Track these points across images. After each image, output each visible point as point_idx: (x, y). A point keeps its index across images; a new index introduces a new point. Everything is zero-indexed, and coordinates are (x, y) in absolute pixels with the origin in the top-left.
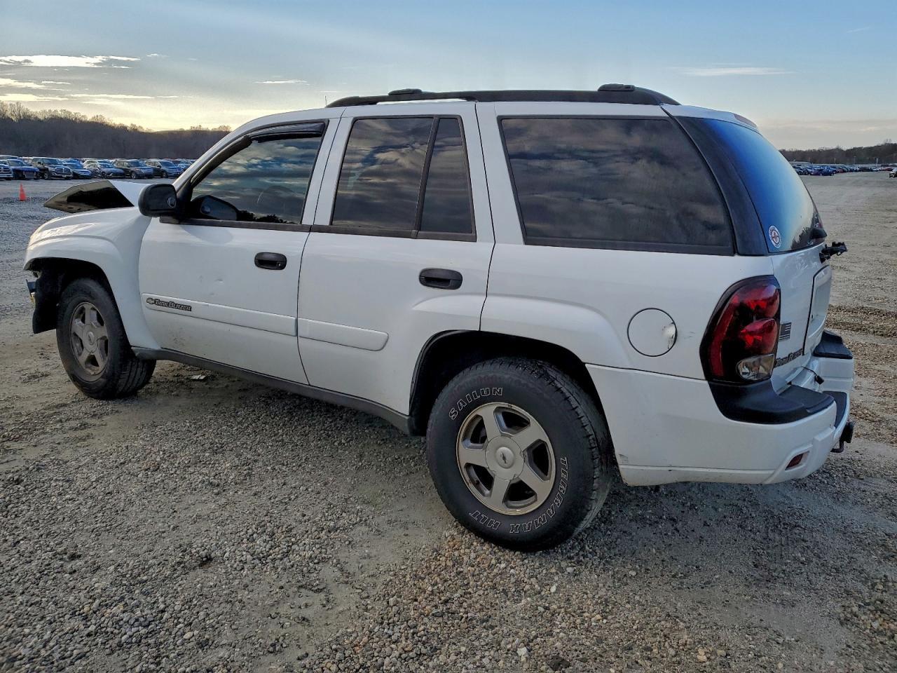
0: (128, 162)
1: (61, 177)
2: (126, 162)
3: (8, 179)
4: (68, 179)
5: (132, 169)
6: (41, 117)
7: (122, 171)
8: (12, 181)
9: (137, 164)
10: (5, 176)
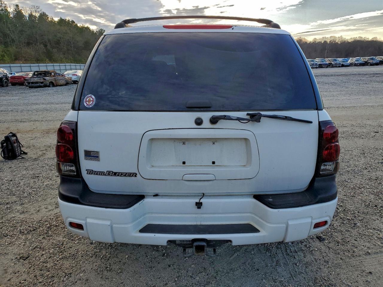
0: (368, 58)
1: (337, 66)
2: (367, 58)
3: (316, 68)
4: (339, 67)
5: (369, 61)
6: (350, 41)
7: (364, 62)
8: (318, 69)
9: (372, 59)
10: (315, 66)
